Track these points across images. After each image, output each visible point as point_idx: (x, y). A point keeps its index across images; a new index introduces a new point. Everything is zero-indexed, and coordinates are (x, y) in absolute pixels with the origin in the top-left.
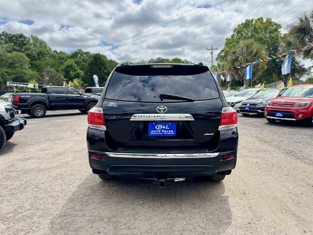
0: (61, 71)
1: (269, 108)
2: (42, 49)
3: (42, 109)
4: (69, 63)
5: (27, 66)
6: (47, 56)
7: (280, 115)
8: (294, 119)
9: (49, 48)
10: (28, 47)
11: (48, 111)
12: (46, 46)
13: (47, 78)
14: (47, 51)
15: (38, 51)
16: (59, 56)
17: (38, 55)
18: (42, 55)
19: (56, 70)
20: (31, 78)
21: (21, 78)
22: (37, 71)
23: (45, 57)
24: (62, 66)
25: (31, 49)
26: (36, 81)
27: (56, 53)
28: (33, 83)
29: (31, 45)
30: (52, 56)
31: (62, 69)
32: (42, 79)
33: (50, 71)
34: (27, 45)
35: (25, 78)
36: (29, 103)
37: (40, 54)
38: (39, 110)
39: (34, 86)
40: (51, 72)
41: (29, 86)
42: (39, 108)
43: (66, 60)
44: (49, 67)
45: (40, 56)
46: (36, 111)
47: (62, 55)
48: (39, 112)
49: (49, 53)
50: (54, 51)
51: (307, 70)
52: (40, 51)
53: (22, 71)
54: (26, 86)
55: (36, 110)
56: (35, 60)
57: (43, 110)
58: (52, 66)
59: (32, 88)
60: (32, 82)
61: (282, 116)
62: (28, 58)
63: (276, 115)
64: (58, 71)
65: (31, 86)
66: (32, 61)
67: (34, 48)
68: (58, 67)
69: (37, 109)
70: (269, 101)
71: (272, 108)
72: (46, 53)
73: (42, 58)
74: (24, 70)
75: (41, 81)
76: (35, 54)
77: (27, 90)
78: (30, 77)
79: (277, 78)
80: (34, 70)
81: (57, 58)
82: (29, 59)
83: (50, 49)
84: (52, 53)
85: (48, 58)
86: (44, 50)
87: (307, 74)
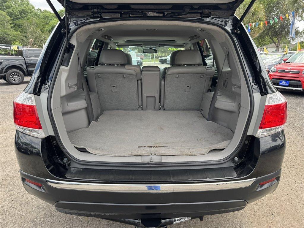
0: (46, 31)
1: (273, 75)
2: (24, 7)
3: (18, 75)
4: (54, 23)
5: (9, 26)
6: (31, 15)
7: (285, 84)
8: (301, 89)
9: (32, 6)
10: (9, 5)
11: (26, 77)
12: (29, 4)
13: (31, 39)
14: (30, 10)
15: (20, 9)
16: (43, 15)
17: (21, 13)
18: (25, 14)
19: (41, 30)
20: (15, 40)
21: (4, 39)
22: (20, 32)
23: (29, 16)
24: (47, 26)
25: (12, 7)
26: (20, 43)
27: (41, 12)
28: (17, 44)
29: (12, 3)
30: (36, 14)
31: (47, 30)
32: (27, 40)
33: (34, 31)
34: (8, 2)
35: (8, 39)
36: (4, 68)
37: (22, 12)
38: (15, 76)
39: (18, 48)
40: (36, 33)
41: (12, 48)
42: (15, 74)
43: (51, 20)
44: (33, 27)
45: (23, 15)
46: (13, 78)
47: (47, 14)
48: (15, 78)
49: (32, 11)
50: (37, 10)
51: (301, 33)
52: (23, 10)
53: (3, 31)
54: (9, 48)
55: (11, 76)
56: (18, 19)
57: (20, 76)
58: (37, 26)
59: (15, 50)
60: (15, 43)
61: (287, 84)
62: (9, 17)
63: (281, 84)
64: (43, 32)
65: (14, 47)
66: (15, 20)
67: (16, 5)
68: (44, 27)
69: (13, 74)
70: (273, 68)
71: (275, 76)
72: (29, 11)
73: (25, 17)
74: (6, 30)
75: (26, 43)
76: (16, 12)
77: (11, 52)
78: (13, 38)
79: (268, 42)
80: (16, 31)
81: (42, 17)
82: (11, 18)
83: (33, 8)
84: (36, 11)
85: (31, 17)
86: (26, 8)
87: (300, 37)
